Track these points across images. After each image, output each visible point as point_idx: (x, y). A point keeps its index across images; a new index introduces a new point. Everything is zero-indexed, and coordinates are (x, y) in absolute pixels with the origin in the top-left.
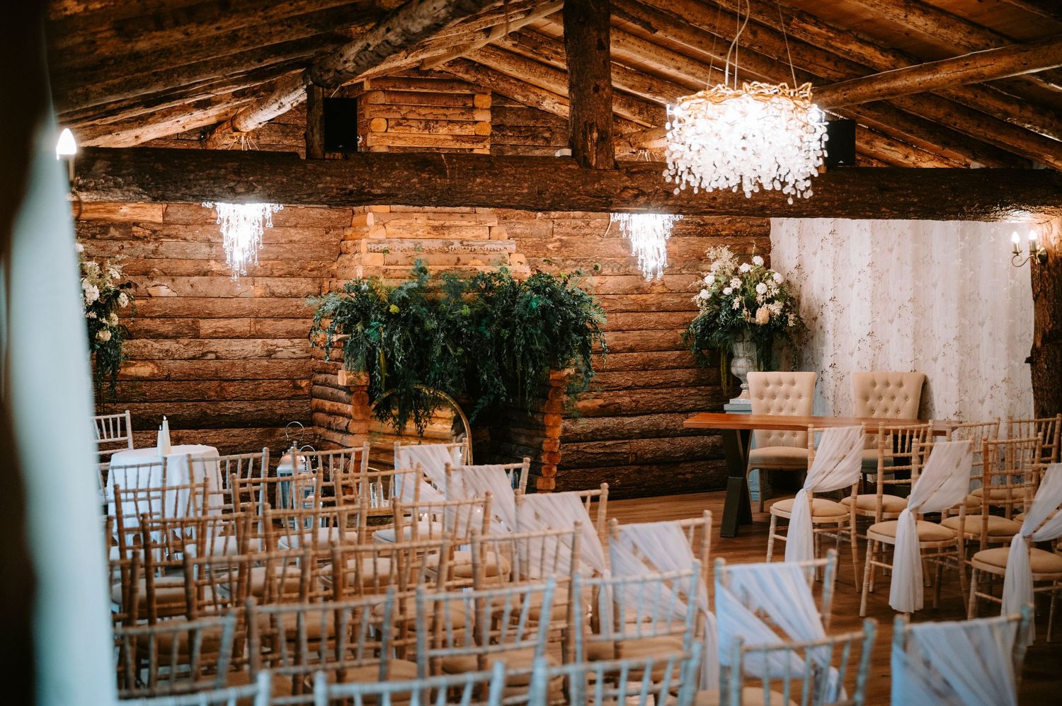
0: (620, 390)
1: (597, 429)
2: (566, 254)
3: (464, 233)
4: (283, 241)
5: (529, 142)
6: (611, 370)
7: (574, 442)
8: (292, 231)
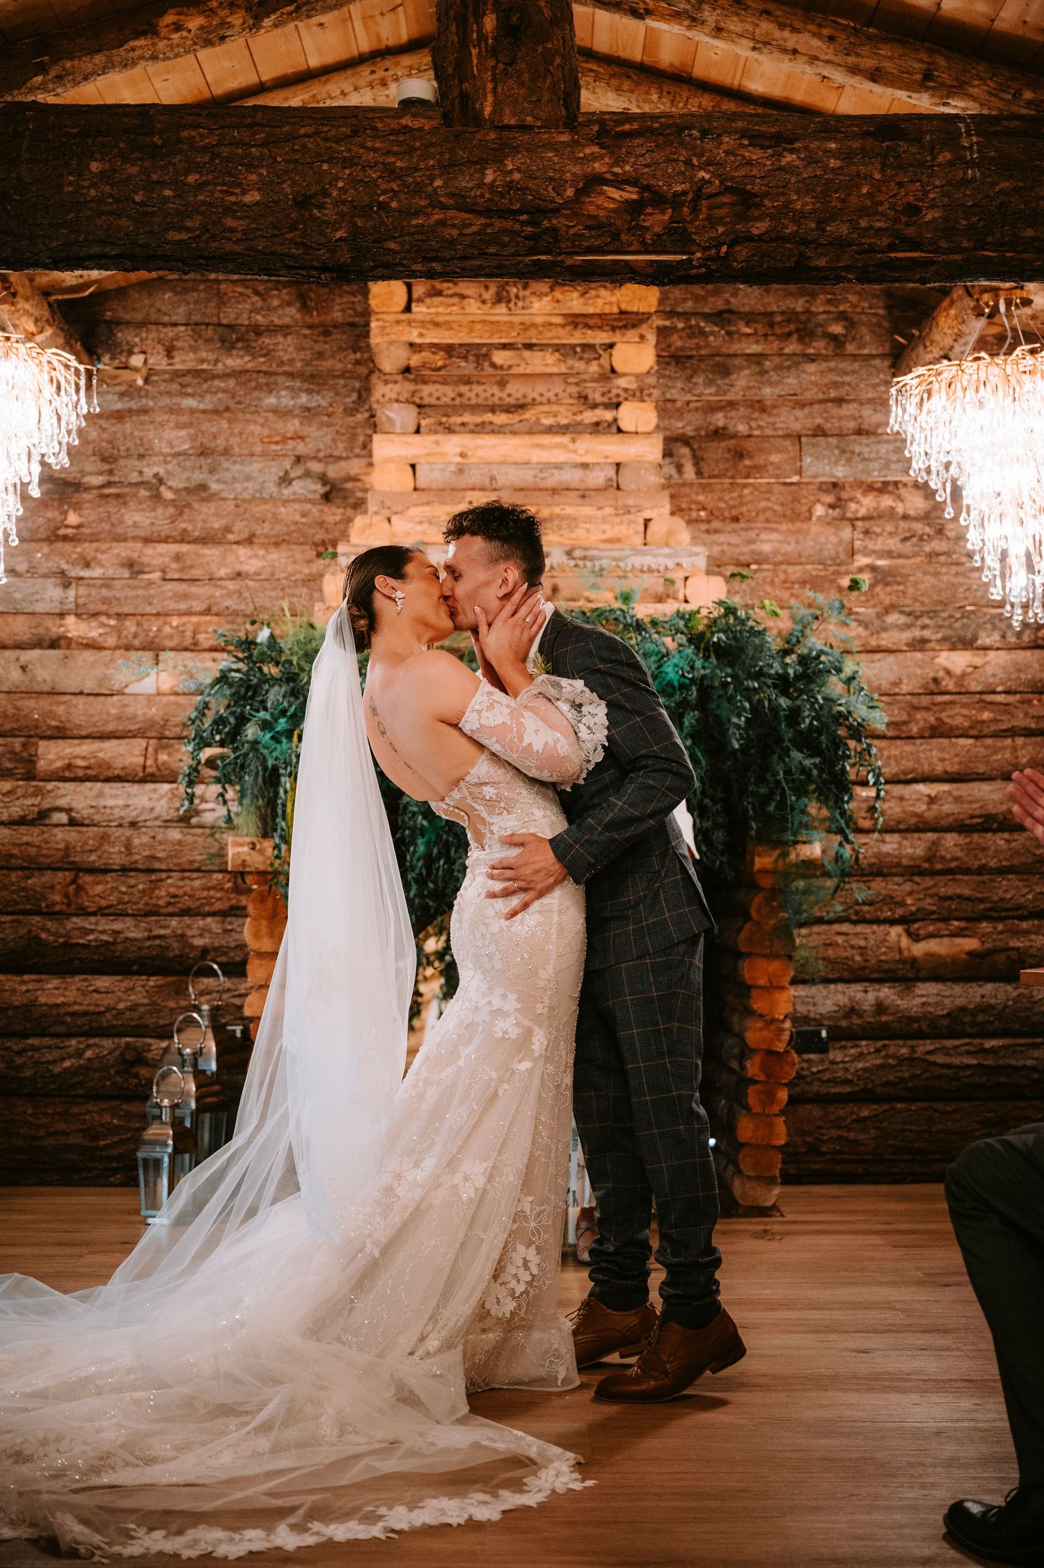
0: (1022, 918)
1: (963, 1009)
2: (887, 602)
3: (580, 533)
4: (222, 572)
5: (792, 347)
6: (1001, 871)
7: (905, 1037)
8: (243, 551)
